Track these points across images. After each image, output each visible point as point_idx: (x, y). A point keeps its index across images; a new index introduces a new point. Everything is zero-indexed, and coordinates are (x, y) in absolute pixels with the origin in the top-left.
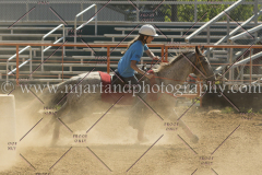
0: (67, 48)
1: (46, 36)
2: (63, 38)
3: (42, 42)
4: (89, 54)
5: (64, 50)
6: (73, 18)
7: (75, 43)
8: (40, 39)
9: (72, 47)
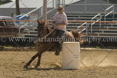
0: (101, 23)
1: (93, 18)
2: (100, 19)
3: (92, 21)
4: (111, 26)
5: (100, 24)
6: (104, 11)
7: (105, 21)
8: (91, 19)
9: (104, 23)
